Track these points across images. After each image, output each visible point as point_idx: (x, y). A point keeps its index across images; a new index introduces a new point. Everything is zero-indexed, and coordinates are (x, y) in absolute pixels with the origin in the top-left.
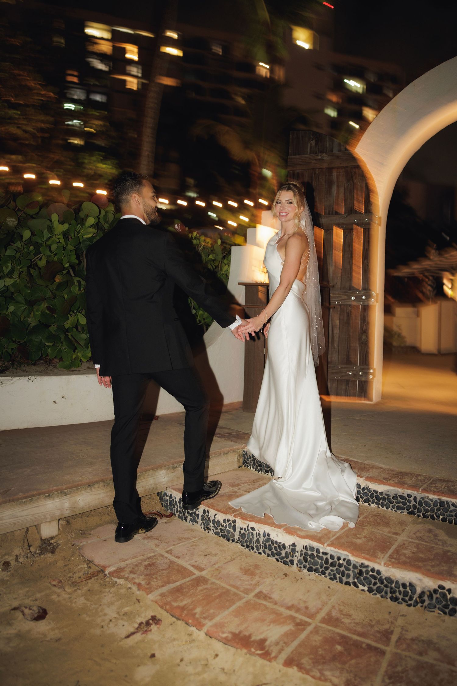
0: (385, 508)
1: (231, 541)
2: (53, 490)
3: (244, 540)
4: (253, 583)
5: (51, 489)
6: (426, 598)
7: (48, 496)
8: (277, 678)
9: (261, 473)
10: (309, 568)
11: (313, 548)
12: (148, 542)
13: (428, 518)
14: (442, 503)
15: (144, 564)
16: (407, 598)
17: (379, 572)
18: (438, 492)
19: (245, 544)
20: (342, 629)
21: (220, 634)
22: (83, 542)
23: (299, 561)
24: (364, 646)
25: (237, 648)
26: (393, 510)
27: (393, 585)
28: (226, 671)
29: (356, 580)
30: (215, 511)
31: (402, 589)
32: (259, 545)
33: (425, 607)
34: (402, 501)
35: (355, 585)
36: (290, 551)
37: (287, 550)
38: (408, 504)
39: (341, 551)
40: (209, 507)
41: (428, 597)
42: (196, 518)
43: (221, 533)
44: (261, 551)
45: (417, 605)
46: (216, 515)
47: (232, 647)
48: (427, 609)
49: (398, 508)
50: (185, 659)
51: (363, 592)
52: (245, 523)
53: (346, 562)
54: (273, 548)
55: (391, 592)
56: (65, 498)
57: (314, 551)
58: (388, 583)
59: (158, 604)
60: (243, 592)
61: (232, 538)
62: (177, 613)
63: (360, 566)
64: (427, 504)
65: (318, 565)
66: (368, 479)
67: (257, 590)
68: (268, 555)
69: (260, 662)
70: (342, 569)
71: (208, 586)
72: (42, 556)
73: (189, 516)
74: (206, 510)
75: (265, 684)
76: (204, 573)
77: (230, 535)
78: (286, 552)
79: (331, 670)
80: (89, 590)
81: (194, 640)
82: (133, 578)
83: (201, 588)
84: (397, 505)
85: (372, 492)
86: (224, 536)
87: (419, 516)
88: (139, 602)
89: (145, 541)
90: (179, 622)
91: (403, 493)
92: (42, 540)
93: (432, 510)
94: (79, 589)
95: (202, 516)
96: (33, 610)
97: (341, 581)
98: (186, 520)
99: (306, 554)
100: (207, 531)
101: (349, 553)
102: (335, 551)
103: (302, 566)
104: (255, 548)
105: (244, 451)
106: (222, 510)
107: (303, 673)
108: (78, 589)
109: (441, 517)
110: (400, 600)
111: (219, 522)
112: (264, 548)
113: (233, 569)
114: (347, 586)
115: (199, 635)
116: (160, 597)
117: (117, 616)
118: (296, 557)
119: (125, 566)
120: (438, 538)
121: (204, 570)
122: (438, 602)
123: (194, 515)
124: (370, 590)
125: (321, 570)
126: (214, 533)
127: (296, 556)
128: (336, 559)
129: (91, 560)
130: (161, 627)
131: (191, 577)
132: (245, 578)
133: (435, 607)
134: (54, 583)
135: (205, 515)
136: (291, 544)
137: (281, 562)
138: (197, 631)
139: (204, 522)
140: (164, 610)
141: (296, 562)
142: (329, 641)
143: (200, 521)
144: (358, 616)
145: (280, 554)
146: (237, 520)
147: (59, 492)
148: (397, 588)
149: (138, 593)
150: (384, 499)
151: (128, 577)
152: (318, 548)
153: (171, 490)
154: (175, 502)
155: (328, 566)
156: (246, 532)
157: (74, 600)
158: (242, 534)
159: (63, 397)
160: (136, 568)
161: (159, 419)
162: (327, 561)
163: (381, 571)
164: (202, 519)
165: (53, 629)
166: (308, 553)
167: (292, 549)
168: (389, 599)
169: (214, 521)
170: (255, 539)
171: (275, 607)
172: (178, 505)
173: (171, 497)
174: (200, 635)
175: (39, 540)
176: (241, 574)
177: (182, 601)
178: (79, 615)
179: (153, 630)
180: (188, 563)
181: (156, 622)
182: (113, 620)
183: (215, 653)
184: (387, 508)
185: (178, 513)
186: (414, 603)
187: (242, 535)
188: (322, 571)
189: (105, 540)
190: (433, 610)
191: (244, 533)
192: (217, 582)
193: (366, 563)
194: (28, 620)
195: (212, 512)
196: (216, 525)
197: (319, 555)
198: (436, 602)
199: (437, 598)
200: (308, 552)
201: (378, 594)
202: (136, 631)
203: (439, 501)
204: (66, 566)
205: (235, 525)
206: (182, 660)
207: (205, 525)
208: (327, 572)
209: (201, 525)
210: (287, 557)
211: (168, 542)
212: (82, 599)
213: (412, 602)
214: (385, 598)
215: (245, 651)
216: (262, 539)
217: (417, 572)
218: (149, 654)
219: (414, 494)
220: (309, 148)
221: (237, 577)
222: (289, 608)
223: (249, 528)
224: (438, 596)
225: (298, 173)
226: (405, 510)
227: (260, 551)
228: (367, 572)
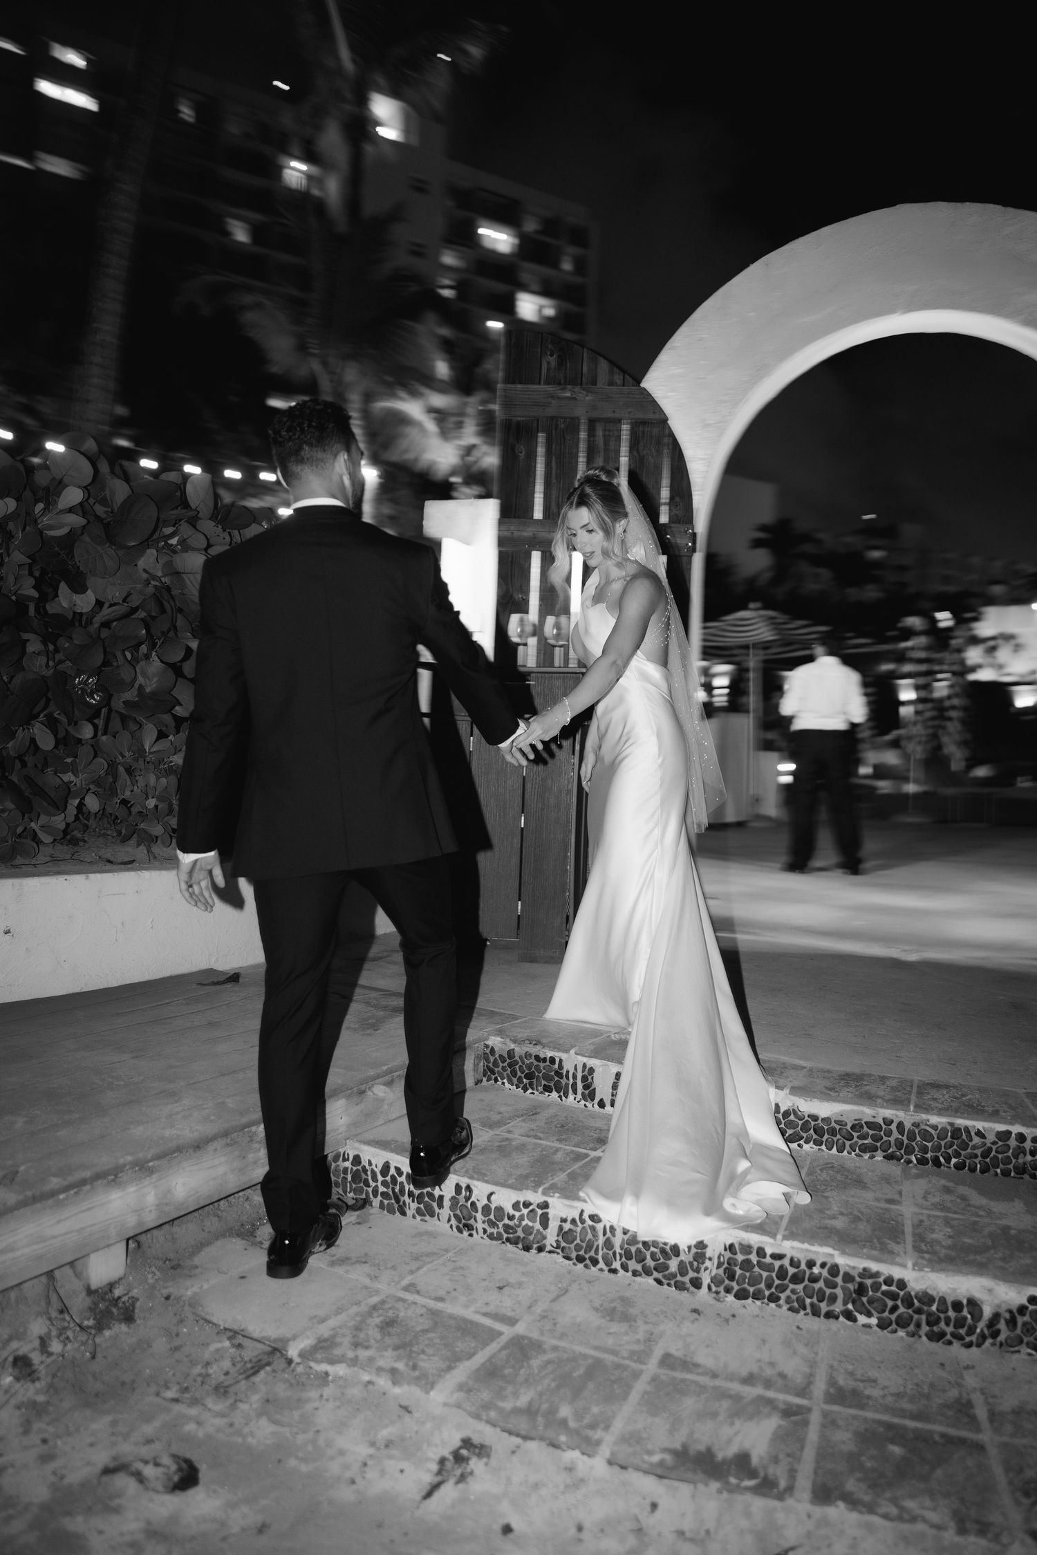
0: (834, 1150)
1: (534, 1251)
2: (124, 1166)
3: (572, 1246)
4: (640, 1336)
5: (121, 1161)
6: (1002, 1325)
7: (113, 1180)
8: (809, 1533)
9: (533, 1093)
10: (738, 1291)
11: (750, 1247)
12: (347, 1272)
13: (928, 1163)
14: (956, 1132)
15: (373, 1324)
16: (962, 1331)
17: (902, 1284)
18: (948, 1109)
19: (574, 1255)
20: (877, 1411)
21: (646, 1457)
22: (188, 1289)
23: (716, 1281)
24: (937, 1438)
25: (694, 1483)
26: (853, 1153)
27: (934, 1308)
28: (688, 1535)
29: (850, 1306)
30: (489, 1185)
31: (951, 1313)
32: (611, 1253)
33: (1001, 1344)
34: (871, 1132)
35: (849, 1316)
36: (692, 1260)
37: (682, 1257)
38: (885, 1138)
39: (816, 1248)
40: (472, 1178)
41: (1007, 1322)
42: (435, 1205)
43: (505, 1236)
44: (616, 1265)
45: (983, 1343)
46: (491, 1194)
47: (683, 1481)
48: (1004, 1348)
49: (864, 1149)
50: (587, 1525)
51: (868, 1329)
52: (571, 1207)
53: (829, 1270)
54: (648, 1257)
55: (928, 1324)
56: (147, 1181)
57: (750, 1253)
58: (923, 1304)
59: (465, 1410)
60: (630, 1358)
61: (538, 1242)
62: (523, 1425)
63: (860, 1275)
64: (926, 1136)
65: (760, 1283)
66: (795, 1091)
67: (658, 1353)
68: (635, 1274)
69: (759, 1504)
70: (820, 1284)
71: (551, 1356)
72: (107, 1333)
73: (413, 1201)
74: (464, 1186)
75: (792, 1549)
76: (520, 1329)
77: (531, 1237)
78: (681, 1262)
79: (912, 1496)
80: (268, 1401)
81: (582, 1480)
82: (371, 1360)
83: (538, 1361)
84: (860, 1142)
85: (807, 1118)
86: (514, 1242)
87: (909, 1162)
88: (410, 1412)
89: (340, 1270)
90: (532, 1445)
91: (874, 1117)
92: (90, 1292)
93: (937, 1148)
94: (241, 1401)
95: (453, 1198)
96: (164, 1466)
97: (816, 1312)
98: (404, 1213)
99: (732, 1262)
100: (466, 1233)
101: (835, 1249)
102: (802, 1249)
103: (721, 1289)
104: (600, 1260)
105: (487, 1046)
106: (510, 1182)
107: (861, 1513)
108: (236, 1401)
109: (954, 1161)
110: (949, 1337)
111: (499, 1209)
112: (624, 1259)
113: (576, 1311)
114: (831, 1320)
115: (592, 1468)
116: (461, 1395)
117: (371, 1451)
118: (708, 1271)
119: (332, 1332)
120: (971, 1203)
121: (517, 1321)
122: (1028, 1331)
123: (426, 1199)
124: (883, 1325)
125: (767, 1293)
126: (485, 1237)
127: (706, 1269)
128: (803, 1266)
129: (235, 1327)
130: (493, 1461)
131: (498, 1340)
132: (615, 1327)
133: (1021, 1342)
134: (170, 1394)
135: (461, 1198)
136: (694, 1243)
137: (669, 1285)
138: (585, 1458)
139: (458, 1212)
140: (483, 1422)
141: (706, 1279)
142: (870, 1437)
143: (446, 1212)
144: (890, 1380)
145: (667, 1268)
146: (550, 1200)
147: (137, 1169)
148: (942, 1312)
149: (397, 1390)
150: (833, 1132)
151: (357, 1357)
152: (762, 1246)
153: (357, 1145)
154: (369, 1173)
155: (786, 1282)
156: (577, 1226)
157: (246, 1430)
158: (566, 1233)
159: (7, 932)
160: (362, 1335)
161: (241, 980)
162: (782, 1273)
163: (906, 1280)
164: (453, 1208)
165: (232, 1505)
166: (736, 1260)
167: (697, 1253)
168: (924, 1338)
169: (486, 1210)
170: (601, 1240)
171: (718, 1382)
172: (380, 1178)
173: (357, 1160)
174: (596, 1466)
175: (84, 1294)
176: (603, 1321)
177: (516, 1395)
178: (280, 1461)
179: (477, 1472)
180: (472, 1309)
181: (477, 1451)
182: (369, 1463)
183: (648, 1501)
184: (840, 1150)
185: (379, 1198)
186: (977, 1339)
187: (566, 1235)
188: (771, 1294)
189: (243, 1277)
190: (1016, 1349)
191: (570, 1230)
192: (562, 1344)
193: (874, 1267)
194: (157, 1492)
195: (480, 1191)
196: (492, 1217)
197: (763, 1260)
198: (1022, 1332)
199: (1025, 1324)
200: (736, 1257)
201: (899, 1329)
202: (439, 1478)
203: (949, 1128)
204: (177, 1349)
205: (547, 1213)
206: (580, 1528)
207: (459, 1221)
208: (783, 1296)
209: (449, 1220)
210: (683, 1274)
211: (394, 1268)
212: (264, 1422)
213: (974, 1338)
214: (916, 1337)
215: (715, 1485)
216: (617, 1241)
217: (981, 1275)
218: (497, 1527)
219: (897, 1116)
220: (544, 371)
221: (599, 1328)
222: (749, 1380)
223: (586, 1216)
224: (1027, 1318)
225: (518, 423)
226: (879, 1152)
227: (613, 1267)
228: (876, 1287)
